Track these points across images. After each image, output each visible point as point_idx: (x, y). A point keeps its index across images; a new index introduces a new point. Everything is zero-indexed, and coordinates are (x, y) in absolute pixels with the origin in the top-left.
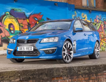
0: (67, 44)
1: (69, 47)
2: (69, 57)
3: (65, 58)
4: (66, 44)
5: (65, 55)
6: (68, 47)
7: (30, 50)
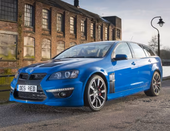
0: (97, 81)
1: (100, 85)
2: (100, 100)
3: (95, 104)
4: (94, 81)
5: (94, 99)
6: (98, 85)
7: (32, 91)
